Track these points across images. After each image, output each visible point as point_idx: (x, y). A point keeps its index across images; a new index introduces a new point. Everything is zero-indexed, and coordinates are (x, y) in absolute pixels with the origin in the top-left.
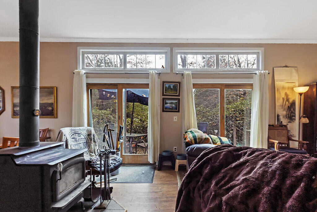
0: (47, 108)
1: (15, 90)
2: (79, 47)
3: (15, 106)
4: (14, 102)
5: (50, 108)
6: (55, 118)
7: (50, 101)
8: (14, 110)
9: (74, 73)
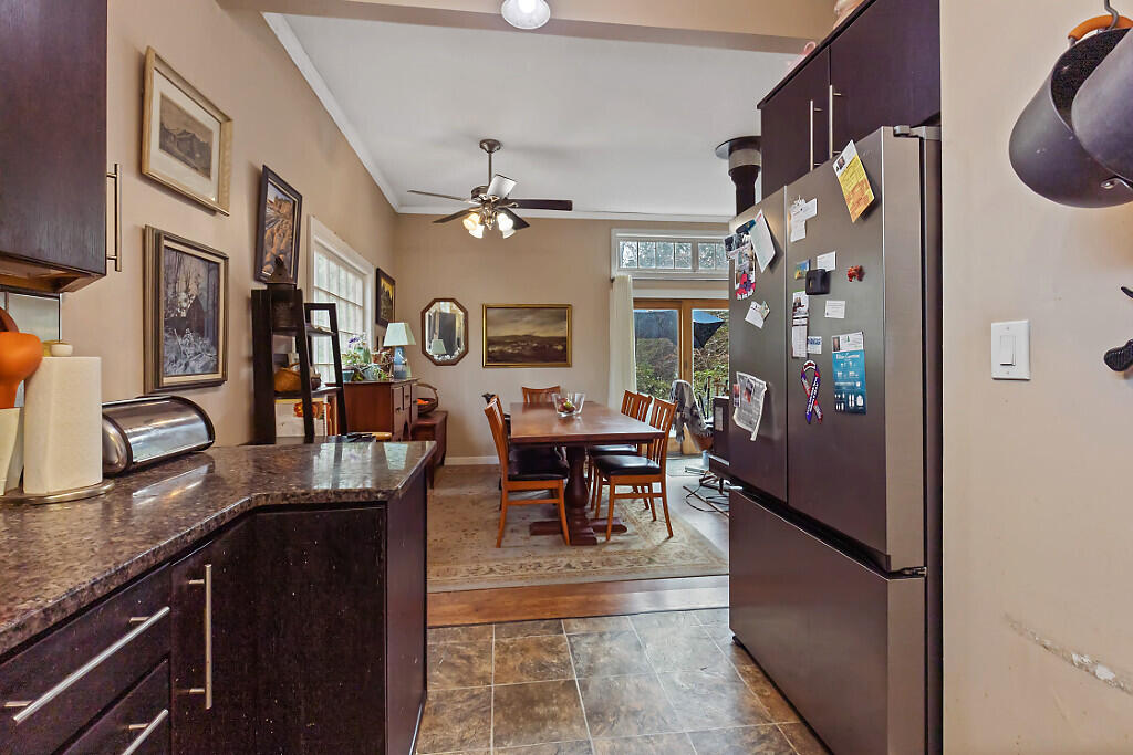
0: (555, 347)
1: (490, 312)
2: (613, 231)
3: (490, 342)
4: (489, 335)
5: (560, 348)
6: (569, 366)
7: (560, 334)
8: (488, 352)
9: (612, 280)
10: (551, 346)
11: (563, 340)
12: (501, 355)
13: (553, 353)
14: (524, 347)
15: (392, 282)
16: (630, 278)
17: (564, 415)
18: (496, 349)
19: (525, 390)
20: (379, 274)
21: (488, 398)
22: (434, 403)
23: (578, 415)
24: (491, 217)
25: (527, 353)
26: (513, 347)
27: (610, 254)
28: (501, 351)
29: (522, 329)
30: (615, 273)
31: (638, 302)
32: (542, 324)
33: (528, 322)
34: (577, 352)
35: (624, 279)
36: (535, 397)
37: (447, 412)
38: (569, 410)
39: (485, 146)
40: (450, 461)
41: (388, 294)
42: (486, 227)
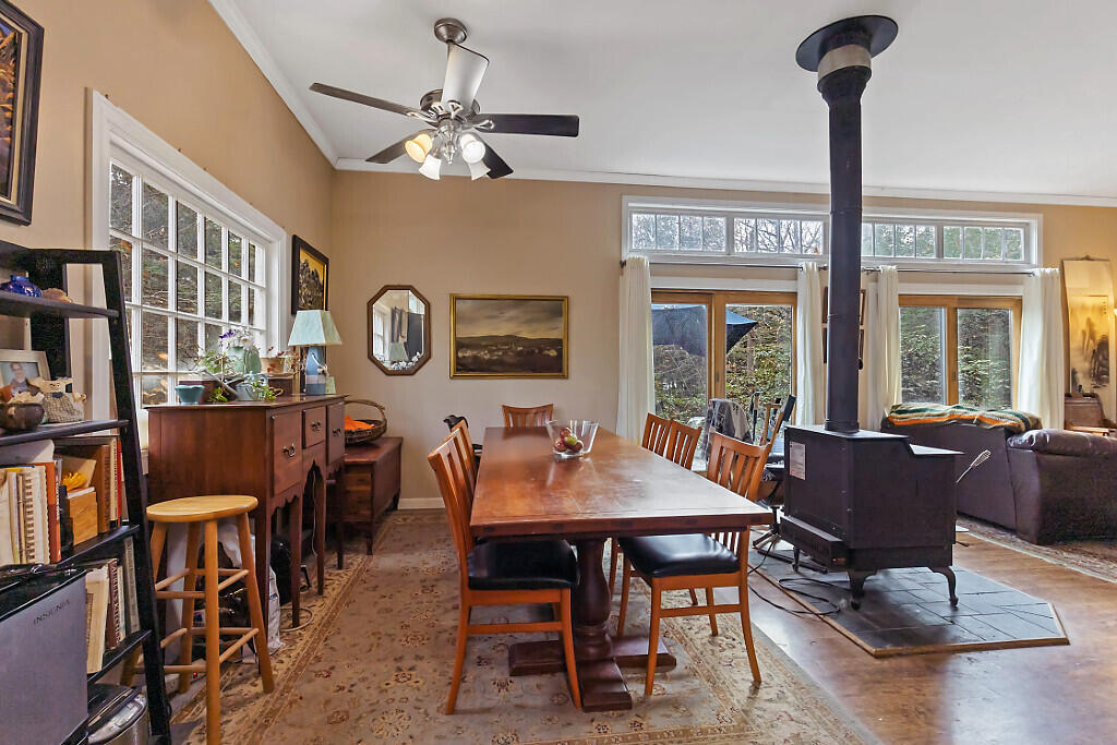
0: (546, 352)
1: (460, 304)
2: (625, 198)
3: (460, 345)
4: (458, 336)
5: (553, 353)
6: (565, 377)
7: (554, 335)
8: (457, 358)
9: (623, 264)
10: (541, 350)
11: (557, 344)
12: (472, 363)
13: (544, 360)
14: (505, 353)
15: (324, 260)
16: (646, 262)
17: (564, 456)
18: (469, 353)
19: (507, 410)
20: (297, 244)
21: (452, 422)
22: (380, 428)
23: (586, 456)
24: (451, 143)
25: (508, 359)
26: (490, 352)
27: (620, 230)
28: (475, 357)
29: (502, 329)
30: (626, 256)
31: (658, 294)
32: (529, 322)
33: (511, 319)
34: (575, 359)
35: (639, 262)
36: (519, 418)
37: (402, 439)
38: (573, 448)
39: (443, 30)
40: (405, 503)
41: (315, 275)
42: (445, 162)
